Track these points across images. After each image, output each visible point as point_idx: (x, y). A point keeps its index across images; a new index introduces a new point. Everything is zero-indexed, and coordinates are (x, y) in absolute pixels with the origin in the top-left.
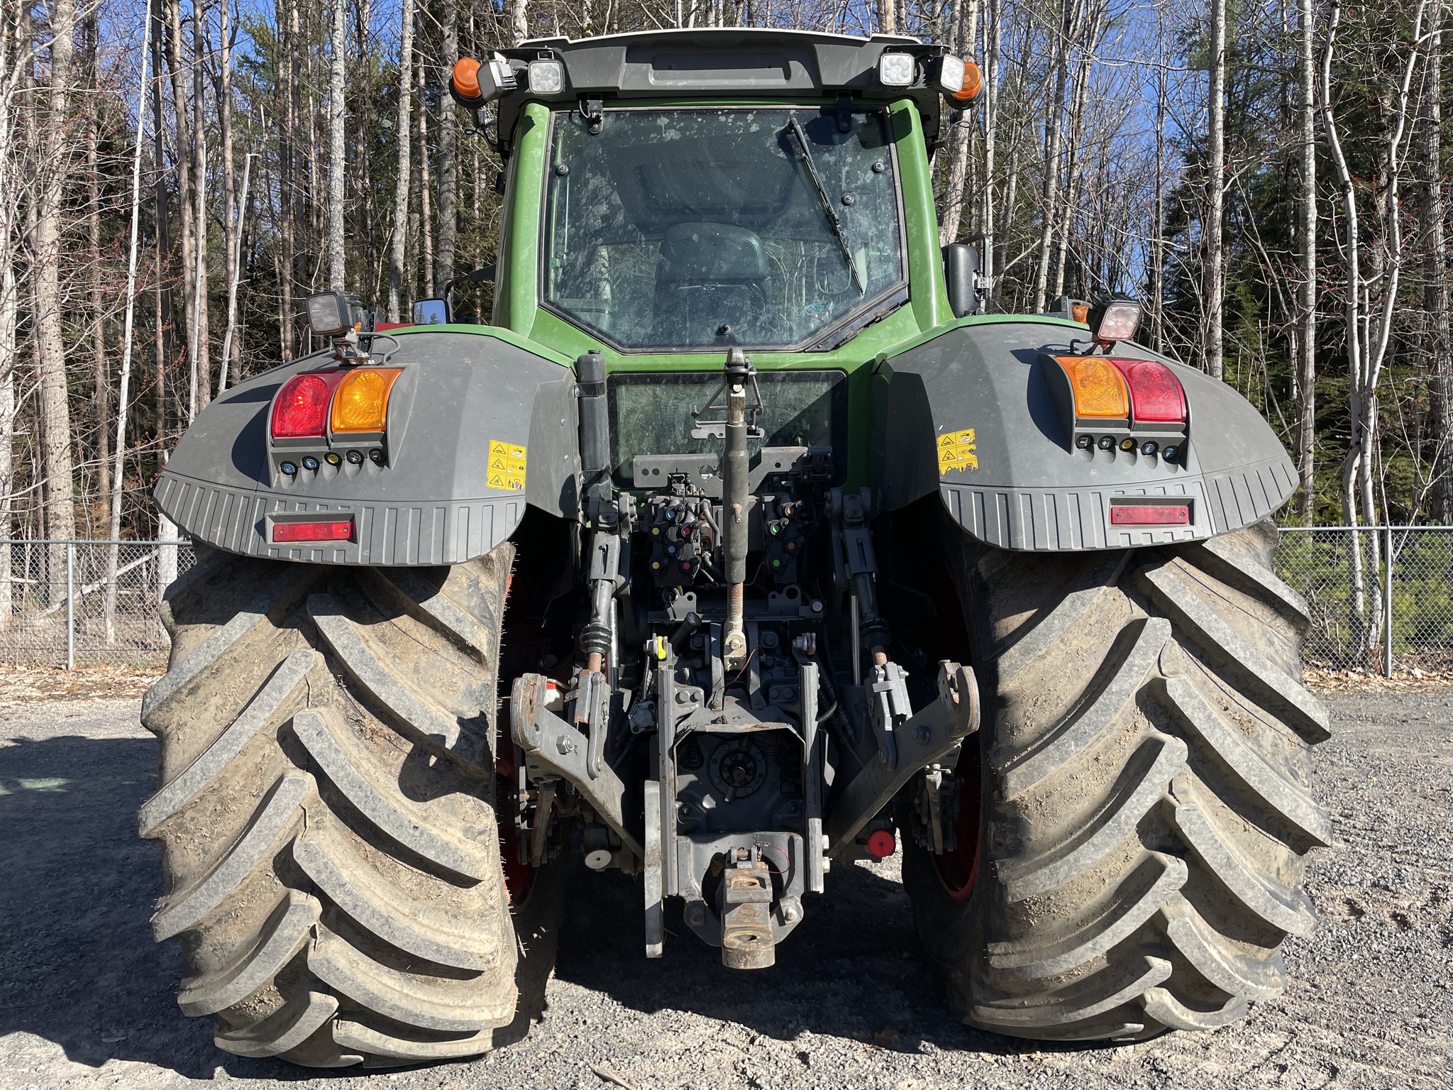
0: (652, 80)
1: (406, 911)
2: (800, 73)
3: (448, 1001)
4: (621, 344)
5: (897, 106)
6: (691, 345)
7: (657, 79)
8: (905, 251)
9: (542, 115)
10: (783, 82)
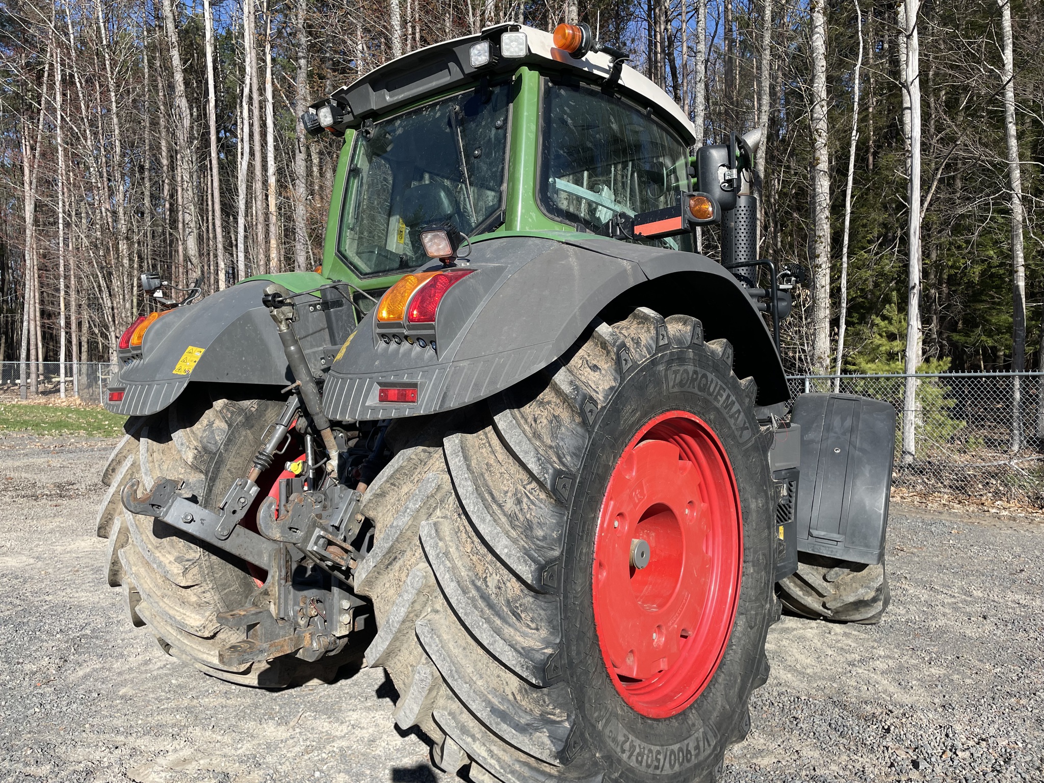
0: (388, 98)
1: (159, 594)
2: (455, 70)
3: (200, 648)
4: (361, 273)
5: (517, 74)
6: (389, 271)
7: (391, 97)
8: (505, 186)
9: (351, 135)
10: (449, 78)
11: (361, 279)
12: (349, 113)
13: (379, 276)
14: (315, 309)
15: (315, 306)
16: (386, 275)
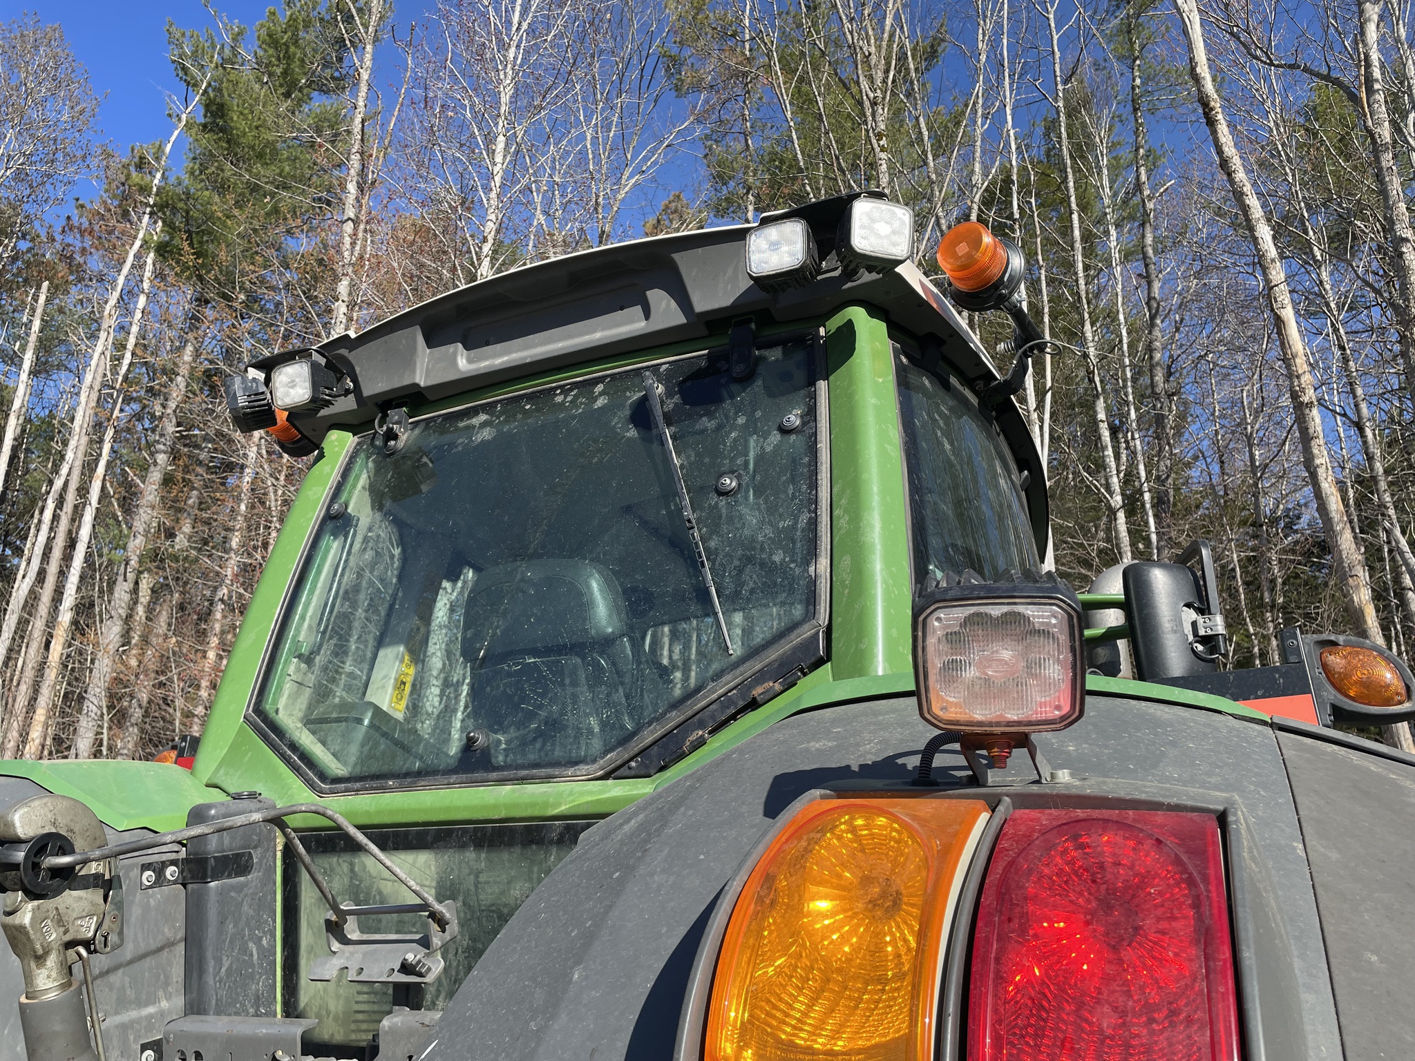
0: (462, 365)
2: (664, 304)
4: (323, 776)
5: (835, 322)
6: (420, 774)
7: (470, 361)
8: (823, 563)
9: (340, 443)
10: (643, 324)
11: (320, 793)
12: (347, 392)
13: (384, 789)
14: (160, 880)
15: (159, 869)
16: (410, 787)
